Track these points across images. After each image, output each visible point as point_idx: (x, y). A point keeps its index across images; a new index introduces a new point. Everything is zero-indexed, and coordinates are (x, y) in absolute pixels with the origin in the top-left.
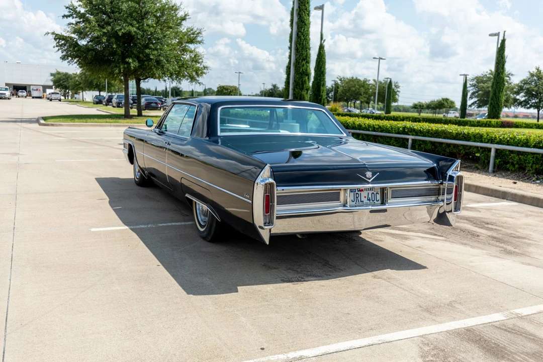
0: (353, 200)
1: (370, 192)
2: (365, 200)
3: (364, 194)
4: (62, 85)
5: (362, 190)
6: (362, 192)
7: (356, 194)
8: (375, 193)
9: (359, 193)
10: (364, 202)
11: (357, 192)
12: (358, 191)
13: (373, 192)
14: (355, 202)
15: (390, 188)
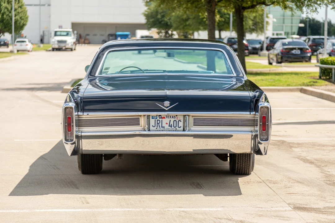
0: (154, 126)
5: (164, 118)
6: (163, 120)
7: (157, 120)
8: (177, 121)
9: (161, 119)
10: (166, 128)
11: (158, 119)
12: (160, 118)
13: (175, 119)
14: (156, 127)
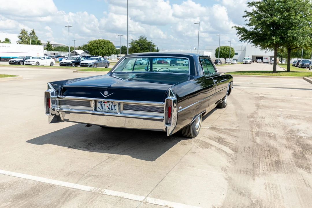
0: (99, 108)
1: (111, 104)
2: (107, 109)
3: (107, 105)
4: (279, 55)
5: (106, 103)
6: (105, 104)
7: (102, 104)
8: (114, 105)
9: (104, 104)
10: (106, 109)
11: (102, 103)
12: (103, 103)
13: (113, 104)
14: (100, 109)
15: (123, 103)
